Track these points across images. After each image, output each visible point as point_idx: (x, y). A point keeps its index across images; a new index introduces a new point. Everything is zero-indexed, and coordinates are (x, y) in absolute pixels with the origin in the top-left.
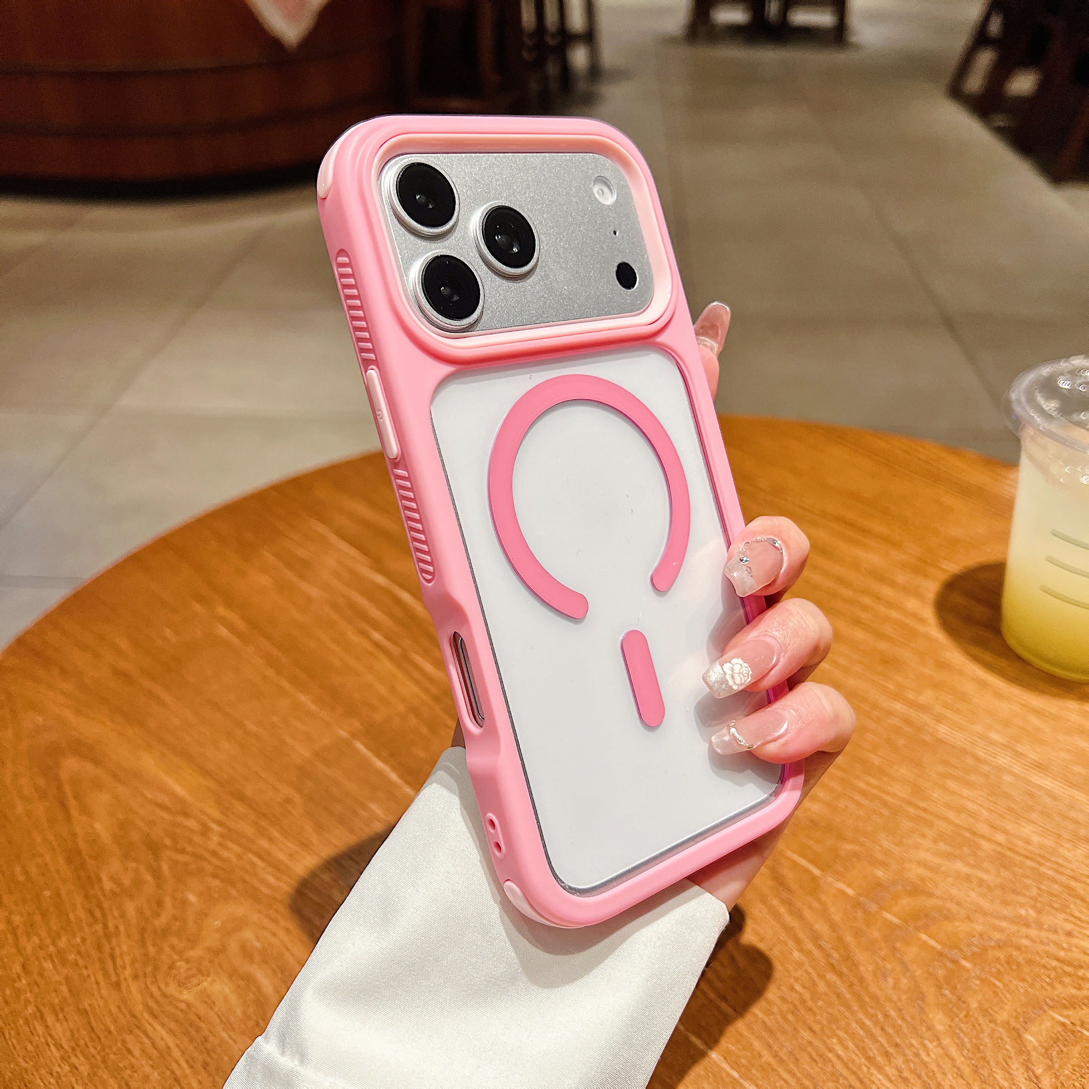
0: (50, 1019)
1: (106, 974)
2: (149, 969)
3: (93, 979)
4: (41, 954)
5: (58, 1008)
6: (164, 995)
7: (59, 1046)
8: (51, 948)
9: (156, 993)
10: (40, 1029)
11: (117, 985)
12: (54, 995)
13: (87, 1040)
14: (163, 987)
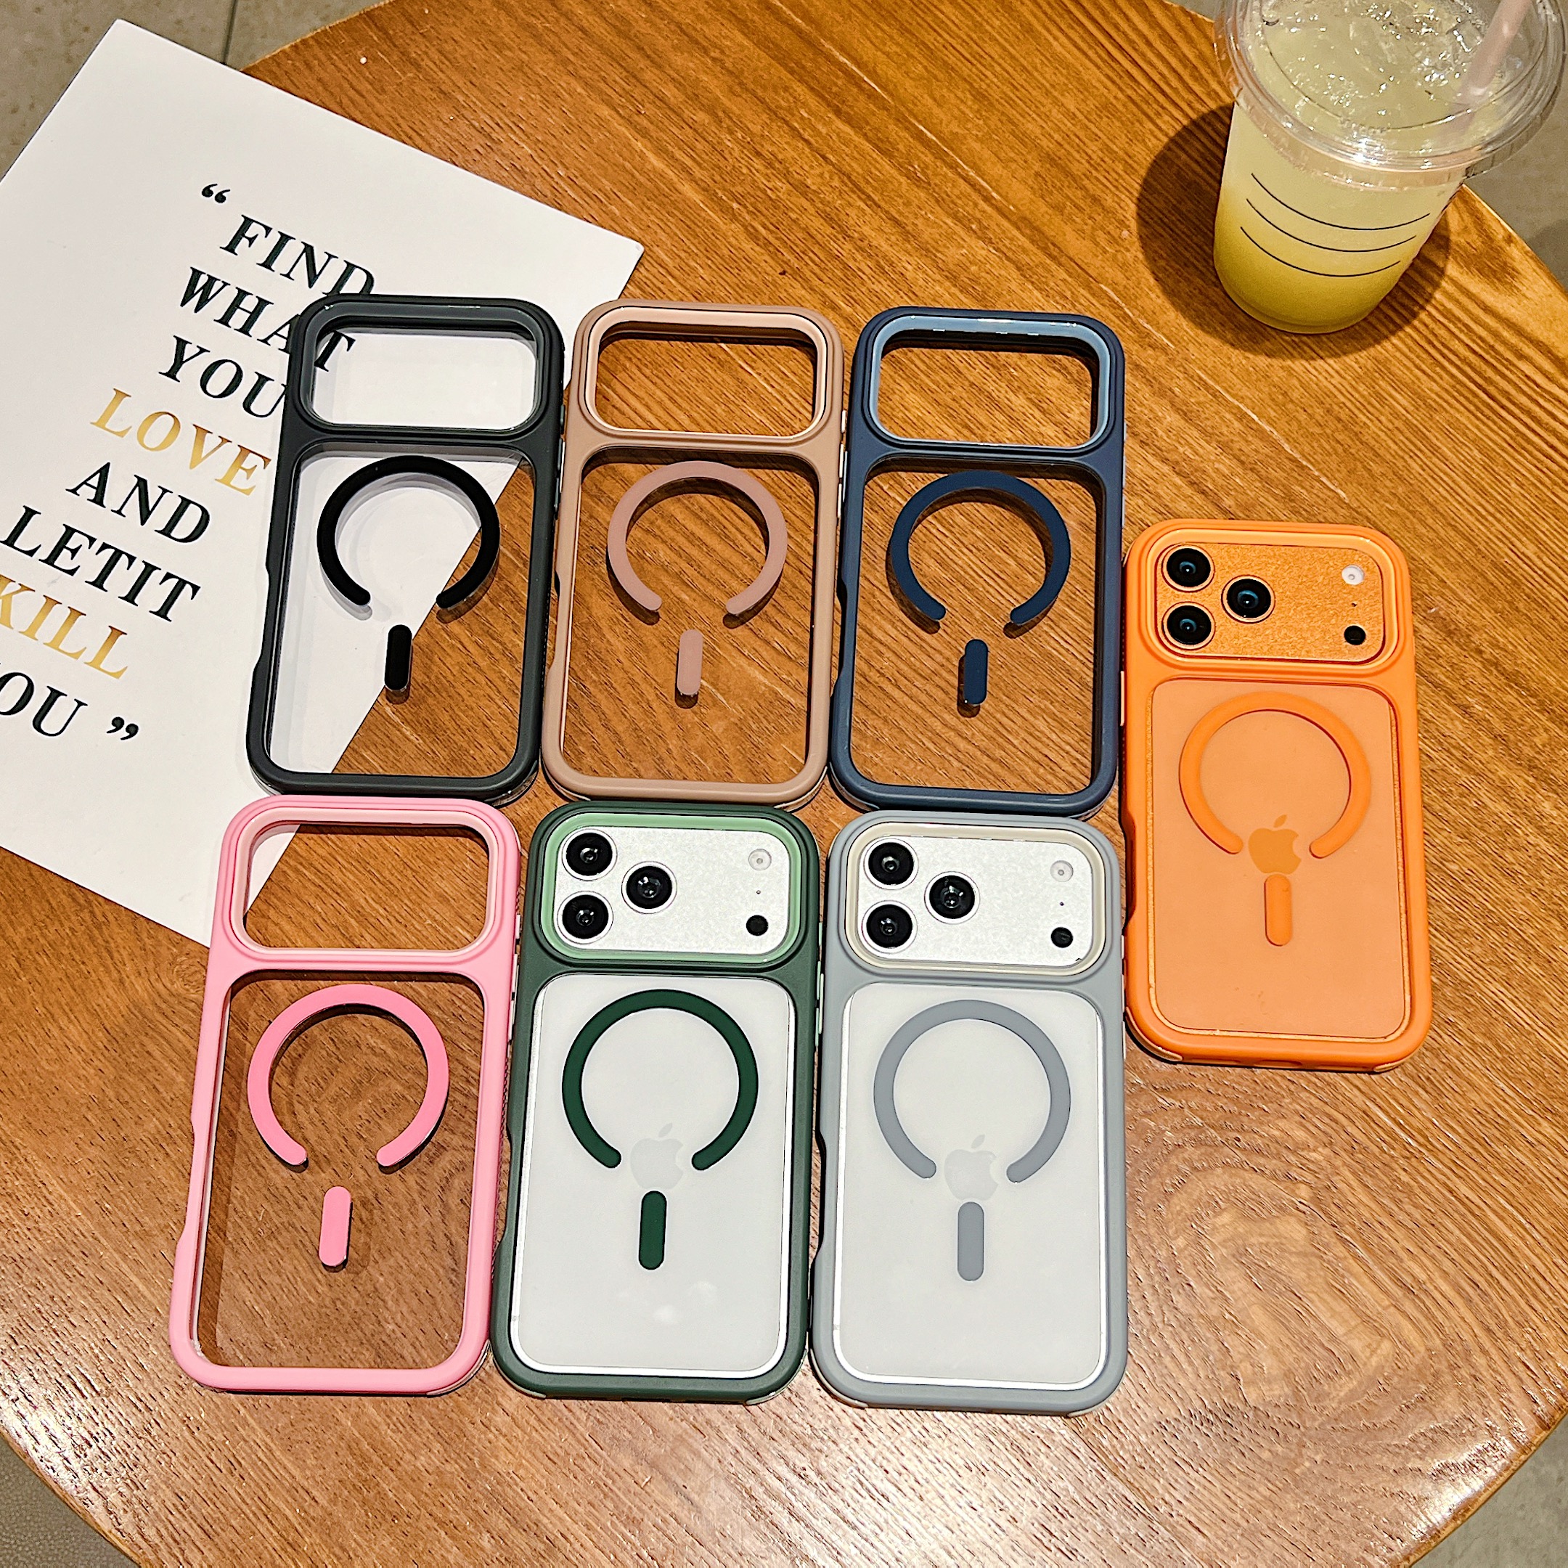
0: (63, 1022)
1: (108, 971)
2: (151, 965)
3: (94, 976)
4: (33, 948)
5: (67, 1009)
6: (172, 995)
7: (79, 1050)
8: (42, 941)
9: (163, 991)
10: (55, 1032)
11: (122, 982)
12: (58, 993)
13: (105, 1041)
14: (169, 985)
